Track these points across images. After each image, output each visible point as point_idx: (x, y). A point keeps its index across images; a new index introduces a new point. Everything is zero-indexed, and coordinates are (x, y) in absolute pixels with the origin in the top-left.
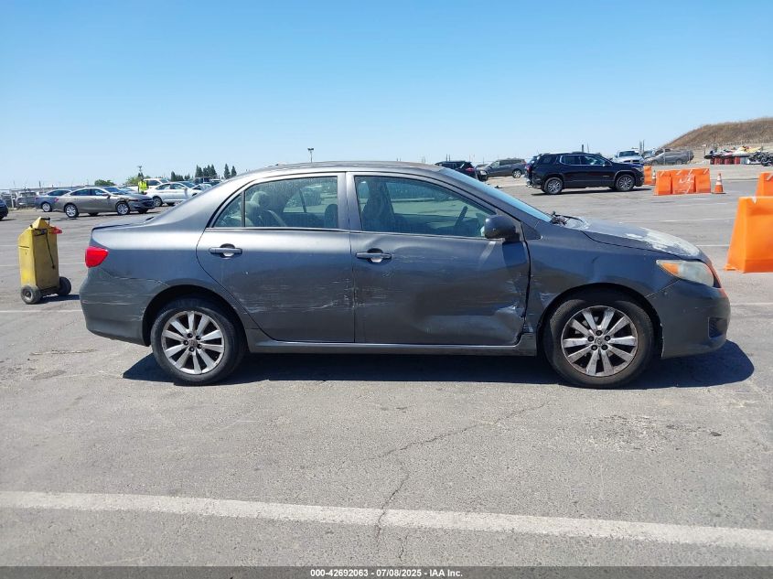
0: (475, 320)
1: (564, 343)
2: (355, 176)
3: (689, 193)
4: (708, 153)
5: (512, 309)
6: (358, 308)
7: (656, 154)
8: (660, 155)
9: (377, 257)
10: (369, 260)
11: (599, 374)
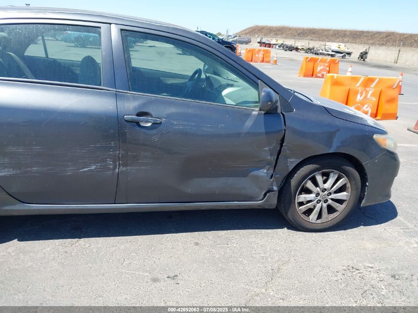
0: (231, 180)
1: (298, 198)
2: (122, 30)
3: (260, 62)
4: (259, 40)
5: (263, 172)
6: (122, 171)
7: (234, 37)
8: (236, 38)
9: (147, 122)
10: (138, 124)
11: (319, 221)
